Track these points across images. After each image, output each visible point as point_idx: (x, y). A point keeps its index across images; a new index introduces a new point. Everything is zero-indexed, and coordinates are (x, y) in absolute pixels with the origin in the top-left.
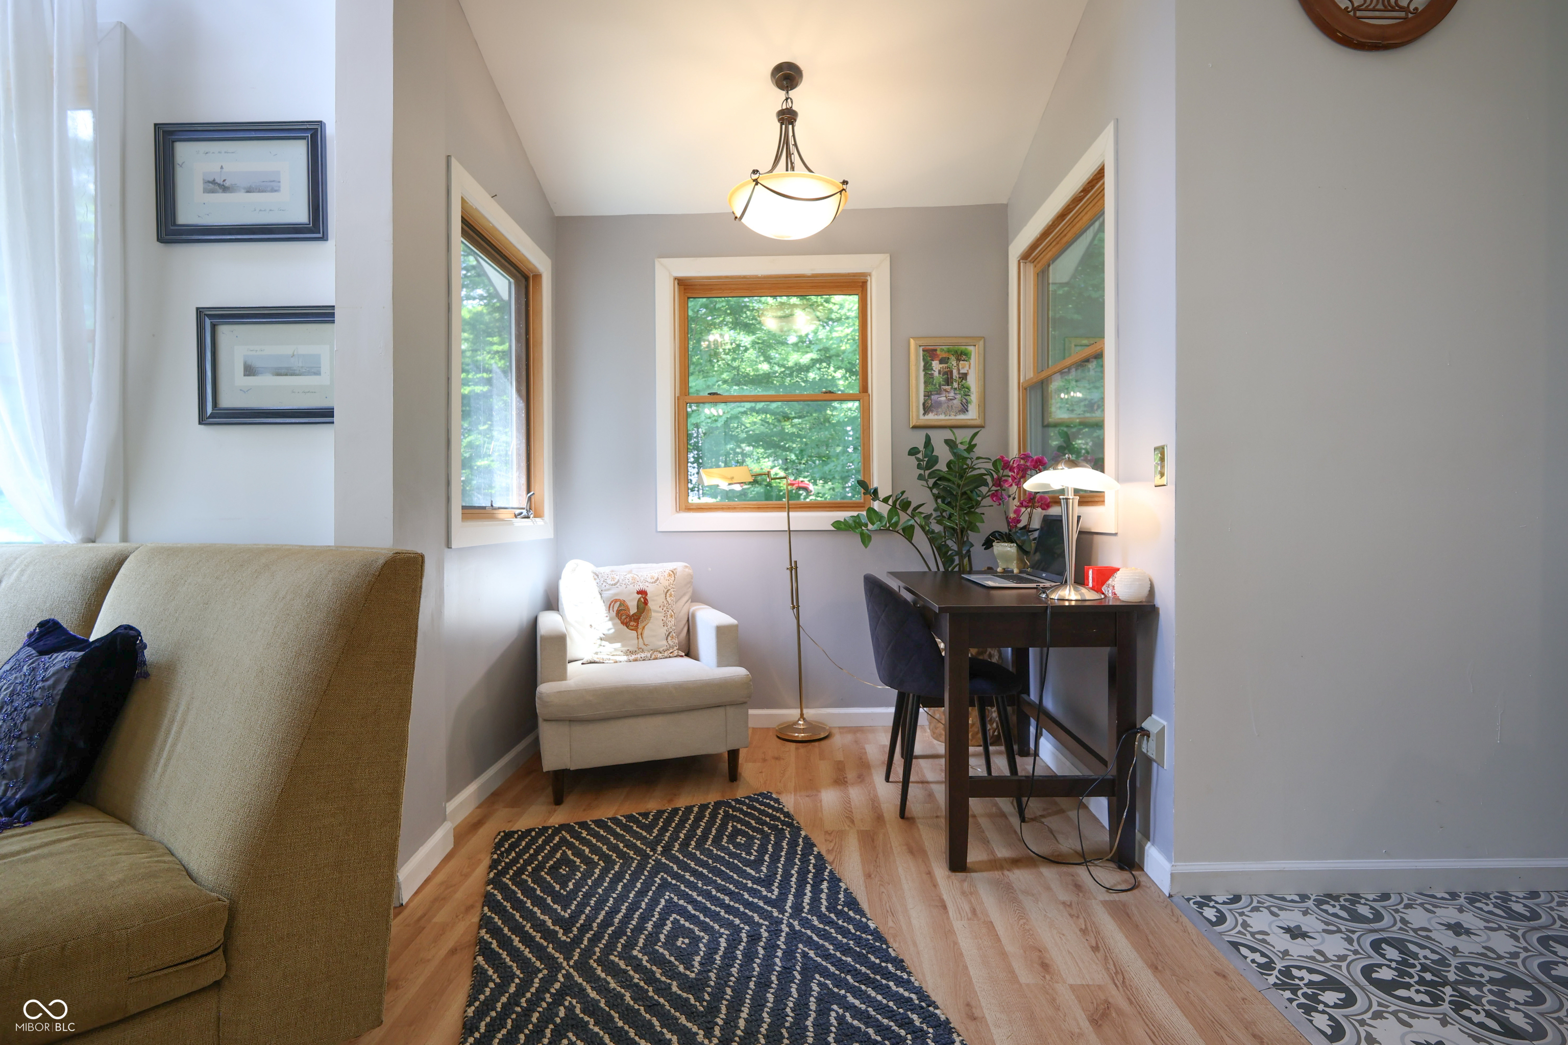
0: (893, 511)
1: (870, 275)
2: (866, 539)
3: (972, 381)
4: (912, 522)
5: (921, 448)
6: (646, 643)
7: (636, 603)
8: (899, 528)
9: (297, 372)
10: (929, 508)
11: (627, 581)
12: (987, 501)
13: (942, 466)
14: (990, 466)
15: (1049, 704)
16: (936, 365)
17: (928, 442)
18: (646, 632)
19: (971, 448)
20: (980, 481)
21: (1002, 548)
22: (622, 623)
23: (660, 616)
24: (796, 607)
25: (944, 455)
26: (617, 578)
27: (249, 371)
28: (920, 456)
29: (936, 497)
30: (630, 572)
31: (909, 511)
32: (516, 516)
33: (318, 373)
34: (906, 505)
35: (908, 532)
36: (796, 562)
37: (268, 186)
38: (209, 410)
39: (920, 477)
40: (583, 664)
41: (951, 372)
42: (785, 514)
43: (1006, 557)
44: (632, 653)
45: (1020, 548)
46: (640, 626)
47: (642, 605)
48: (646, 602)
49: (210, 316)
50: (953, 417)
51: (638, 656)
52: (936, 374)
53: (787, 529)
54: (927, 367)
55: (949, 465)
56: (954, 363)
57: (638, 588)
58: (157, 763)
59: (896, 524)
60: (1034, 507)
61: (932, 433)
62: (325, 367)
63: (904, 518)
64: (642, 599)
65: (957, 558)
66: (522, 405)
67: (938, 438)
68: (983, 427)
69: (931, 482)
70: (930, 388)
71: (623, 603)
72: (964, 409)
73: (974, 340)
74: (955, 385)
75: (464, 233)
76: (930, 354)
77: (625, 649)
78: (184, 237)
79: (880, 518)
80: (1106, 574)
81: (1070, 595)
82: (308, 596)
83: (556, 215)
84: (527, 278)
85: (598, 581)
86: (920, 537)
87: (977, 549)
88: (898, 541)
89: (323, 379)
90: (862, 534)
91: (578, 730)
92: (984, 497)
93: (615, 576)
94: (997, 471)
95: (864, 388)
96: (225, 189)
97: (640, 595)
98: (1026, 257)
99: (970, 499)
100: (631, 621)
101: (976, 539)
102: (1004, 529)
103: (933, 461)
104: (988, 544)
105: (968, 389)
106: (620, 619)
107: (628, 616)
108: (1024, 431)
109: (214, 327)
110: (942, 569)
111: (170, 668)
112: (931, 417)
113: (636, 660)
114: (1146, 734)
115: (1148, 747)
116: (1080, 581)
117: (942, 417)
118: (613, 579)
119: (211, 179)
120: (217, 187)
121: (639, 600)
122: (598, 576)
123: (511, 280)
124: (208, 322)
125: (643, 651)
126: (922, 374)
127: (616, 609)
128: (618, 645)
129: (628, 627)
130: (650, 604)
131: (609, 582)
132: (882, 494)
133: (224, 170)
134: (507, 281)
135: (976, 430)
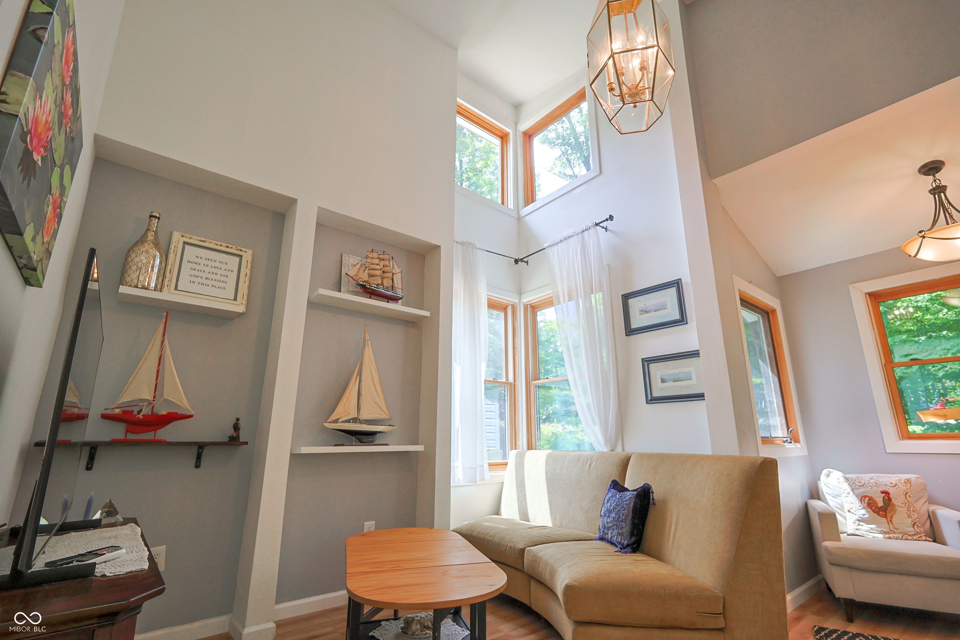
6: (896, 528)
7: (882, 499)
9: (682, 379)
11: (871, 484)
18: (894, 520)
22: (874, 511)
23: (904, 510)
26: (863, 482)
27: (663, 381)
30: (872, 479)
32: (784, 442)
33: (691, 379)
37: (663, 307)
38: (649, 398)
40: (848, 535)
44: (885, 533)
46: (889, 515)
47: (888, 501)
48: (890, 500)
49: (646, 361)
51: (892, 536)
57: (881, 490)
58: (669, 540)
62: (694, 376)
64: (886, 497)
66: (776, 379)
71: (871, 498)
75: (742, 305)
77: (879, 529)
78: (634, 333)
82: (728, 475)
83: (777, 276)
84: (767, 313)
85: (849, 483)
89: (694, 381)
91: (857, 575)
93: (861, 480)
96: (647, 312)
97: (884, 495)
100: (880, 511)
106: (871, 509)
107: (877, 507)
109: (648, 364)
111: (664, 502)
113: (890, 538)
118: (860, 482)
119: (642, 310)
120: (644, 312)
121: (884, 497)
122: (847, 479)
123: (759, 316)
124: (646, 363)
125: (894, 533)
127: (866, 501)
128: (873, 526)
129: (878, 515)
131: (857, 484)
133: (646, 305)
134: (757, 317)
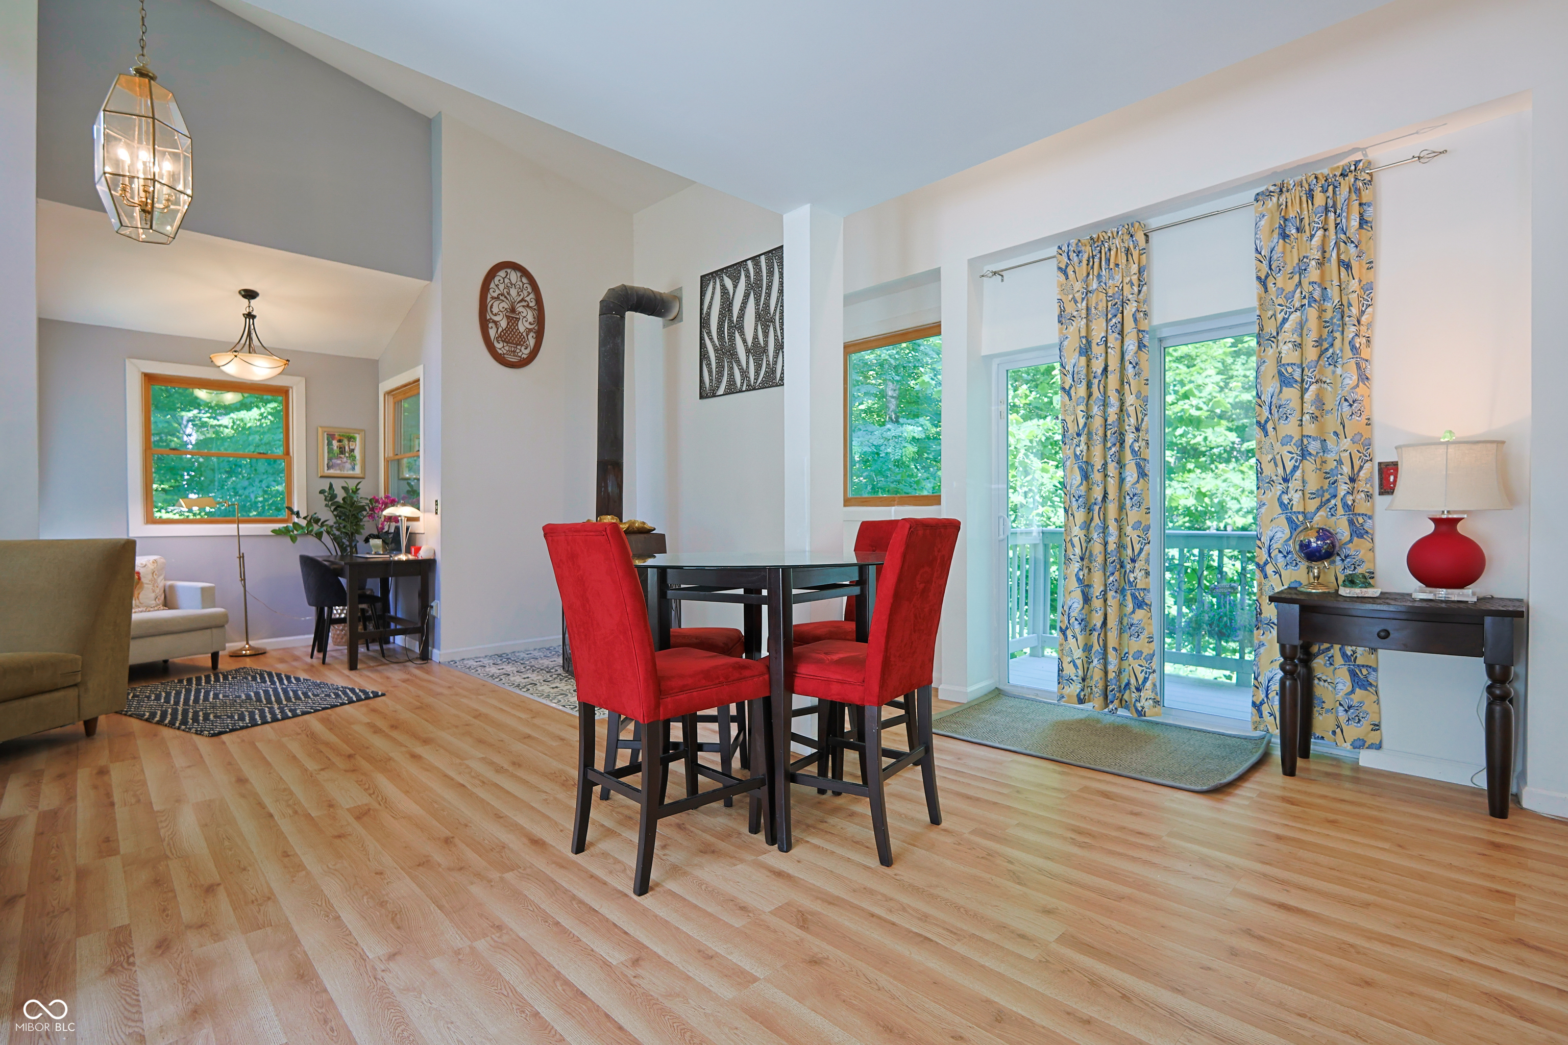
0: (309, 523)
1: (292, 388)
2: (294, 539)
3: (357, 453)
4: (322, 530)
5: (327, 489)
6: (140, 605)
8: (313, 533)
10: (332, 521)
12: (366, 519)
13: (339, 499)
14: (368, 502)
15: (399, 615)
16: (335, 443)
17: (331, 486)
19: (356, 491)
20: (363, 508)
21: (373, 542)
23: (150, 586)
24: (243, 580)
25: (340, 495)
28: (326, 494)
29: (336, 516)
31: (319, 524)
34: (317, 521)
35: (319, 535)
36: (243, 554)
39: (326, 505)
41: (345, 448)
42: (236, 525)
43: (376, 546)
45: (383, 541)
46: (136, 595)
50: (345, 472)
52: (335, 448)
53: (237, 534)
54: (329, 444)
55: (343, 499)
56: (347, 443)
59: (312, 531)
60: (391, 522)
61: (333, 481)
63: (316, 528)
64: (136, 579)
65: (349, 549)
67: (338, 485)
68: (363, 478)
69: (333, 508)
70: (331, 455)
72: (353, 469)
73: (359, 431)
74: (347, 455)
76: (331, 437)
79: (302, 528)
80: (418, 550)
81: (403, 557)
86: (326, 538)
87: (361, 544)
88: (313, 540)
90: (291, 537)
92: (364, 517)
94: (372, 504)
95: (287, 453)
98: (389, 393)
99: (356, 517)
101: (360, 538)
102: (376, 533)
103: (333, 497)
104: (367, 540)
105: (355, 457)
108: (388, 483)
110: (339, 553)
112: (332, 472)
114: (432, 607)
115: (434, 612)
116: (408, 551)
117: (338, 472)
126: (326, 448)
130: (143, 580)
132: (303, 514)
135: (359, 480)
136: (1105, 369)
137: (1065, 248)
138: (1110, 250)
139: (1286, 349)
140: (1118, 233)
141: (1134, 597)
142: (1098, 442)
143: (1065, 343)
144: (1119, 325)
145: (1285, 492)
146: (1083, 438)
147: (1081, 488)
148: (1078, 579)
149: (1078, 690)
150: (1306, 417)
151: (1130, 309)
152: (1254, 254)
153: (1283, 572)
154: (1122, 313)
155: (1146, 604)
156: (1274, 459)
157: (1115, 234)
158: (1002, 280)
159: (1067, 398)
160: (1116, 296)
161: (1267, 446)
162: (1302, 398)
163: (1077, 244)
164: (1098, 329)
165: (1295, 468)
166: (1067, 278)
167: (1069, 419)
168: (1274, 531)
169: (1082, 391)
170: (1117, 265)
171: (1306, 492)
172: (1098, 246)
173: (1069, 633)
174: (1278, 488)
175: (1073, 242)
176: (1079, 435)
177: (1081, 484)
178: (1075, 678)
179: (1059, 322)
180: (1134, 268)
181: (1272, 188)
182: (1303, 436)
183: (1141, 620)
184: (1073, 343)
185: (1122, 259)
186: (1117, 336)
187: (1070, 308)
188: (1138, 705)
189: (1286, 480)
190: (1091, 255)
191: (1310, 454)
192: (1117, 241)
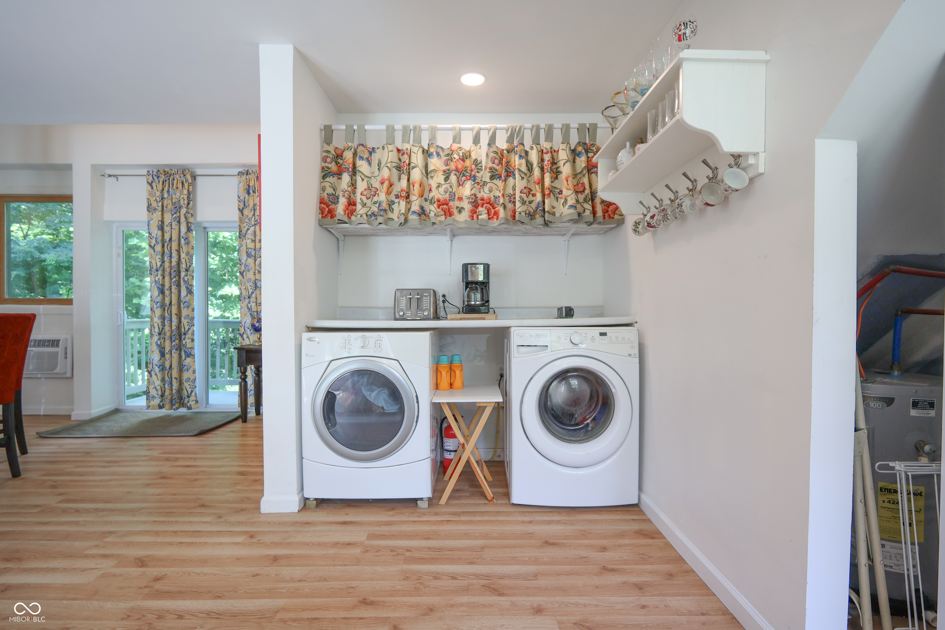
136: (171, 239)
137: (151, 172)
138: (174, 179)
139: (249, 241)
140: (178, 172)
141: (185, 352)
142: (167, 275)
143: (152, 222)
144: (178, 218)
145: (249, 303)
146: (160, 273)
147: (159, 298)
148: (157, 345)
149: (159, 402)
150: (256, 271)
151: (183, 211)
152: (237, 198)
153: (250, 337)
154: (180, 212)
155: (192, 355)
156: (245, 288)
157: (176, 173)
158: (117, 180)
159: (152, 251)
160: (177, 203)
161: (243, 283)
162: (255, 263)
163: (157, 172)
164: (168, 218)
165: (252, 293)
166: (152, 188)
167: (154, 262)
168: (246, 319)
169: (158, 248)
170: (177, 188)
171: (258, 303)
172: (168, 176)
173: (153, 373)
174: (247, 301)
175: (155, 171)
176: (157, 270)
177: (159, 295)
178: (156, 396)
179: (148, 210)
180: (185, 192)
181: (244, 171)
182: (256, 279)
183: (189, 363)
184: (155, 223)
185: (180, 186)
186: (177, 223)
187: (154, 204)
188: (188, 404)
189: (249, 298)
190: (164, 180)
191: (258, 287)
192: (177, 176)
